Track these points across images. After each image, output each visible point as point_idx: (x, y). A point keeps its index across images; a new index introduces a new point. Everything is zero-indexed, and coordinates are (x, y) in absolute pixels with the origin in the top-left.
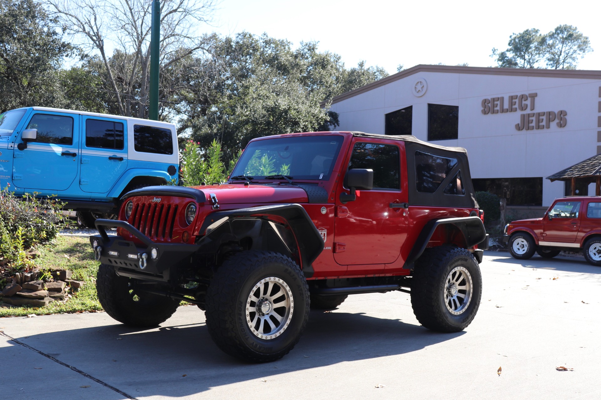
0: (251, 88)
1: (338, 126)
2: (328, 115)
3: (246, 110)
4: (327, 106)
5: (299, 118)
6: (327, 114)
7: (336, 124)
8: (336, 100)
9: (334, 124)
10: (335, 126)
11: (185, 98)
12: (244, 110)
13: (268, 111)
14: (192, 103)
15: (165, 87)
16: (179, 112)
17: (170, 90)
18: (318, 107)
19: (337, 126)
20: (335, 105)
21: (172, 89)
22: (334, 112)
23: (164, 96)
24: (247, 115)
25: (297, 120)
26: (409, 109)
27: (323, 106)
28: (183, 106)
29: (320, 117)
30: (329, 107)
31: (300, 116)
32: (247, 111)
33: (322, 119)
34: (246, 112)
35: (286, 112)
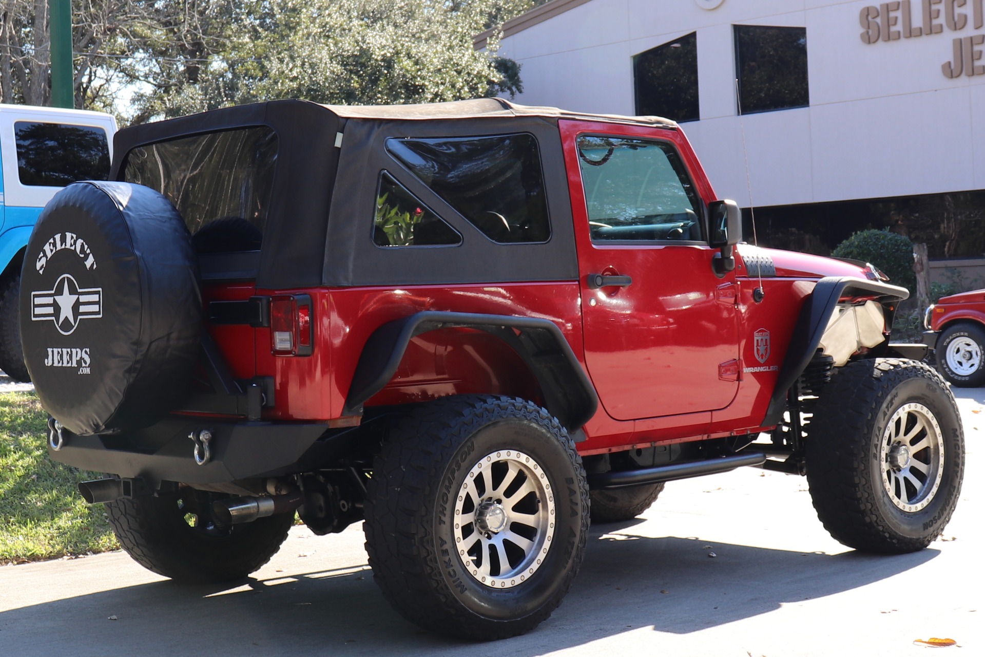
0: (304, 10)
1: (520, 92)
2: (495, 67)
3: (291, 65)
4: (490, 44)
5: (423, 78)
6: (493, 65)
7: (514, 89)
8: (511, 29)
9: (510, 89)
10: (512, 93)
11: (145, 44)
12: (287, 64)
13: (344, 65)
14: (163, 54)
15: (94, 18)
16: (132, 77)
17: (107, 25)
18: (467, 49)
19: (517, 92)
20: (510, 39)
21: (111, 23)
22: (510, 61)
23: (92, 41)
24: (295, 78)
25: (419, 82)
26: (689, 41)
27: (480, 43)
28: (140, 61)
29: (475, 73)
30: (497, 47)
31: (424, 73)
32: (295, 66)
33: (480, 78)
34: (291, 70)
35: (389, 63)
